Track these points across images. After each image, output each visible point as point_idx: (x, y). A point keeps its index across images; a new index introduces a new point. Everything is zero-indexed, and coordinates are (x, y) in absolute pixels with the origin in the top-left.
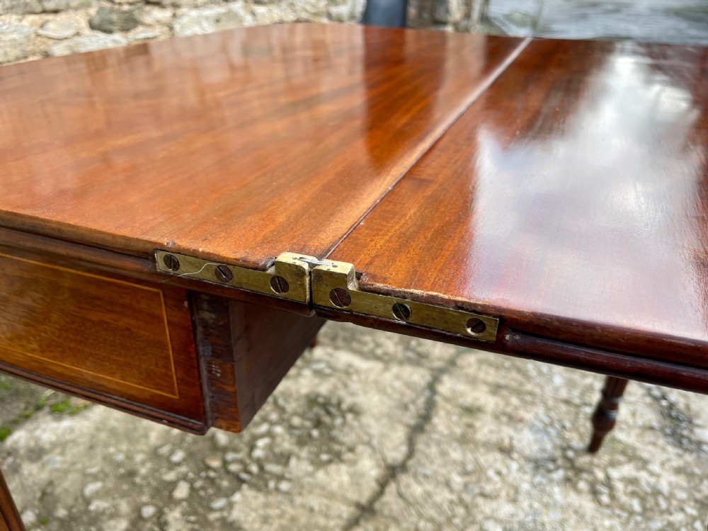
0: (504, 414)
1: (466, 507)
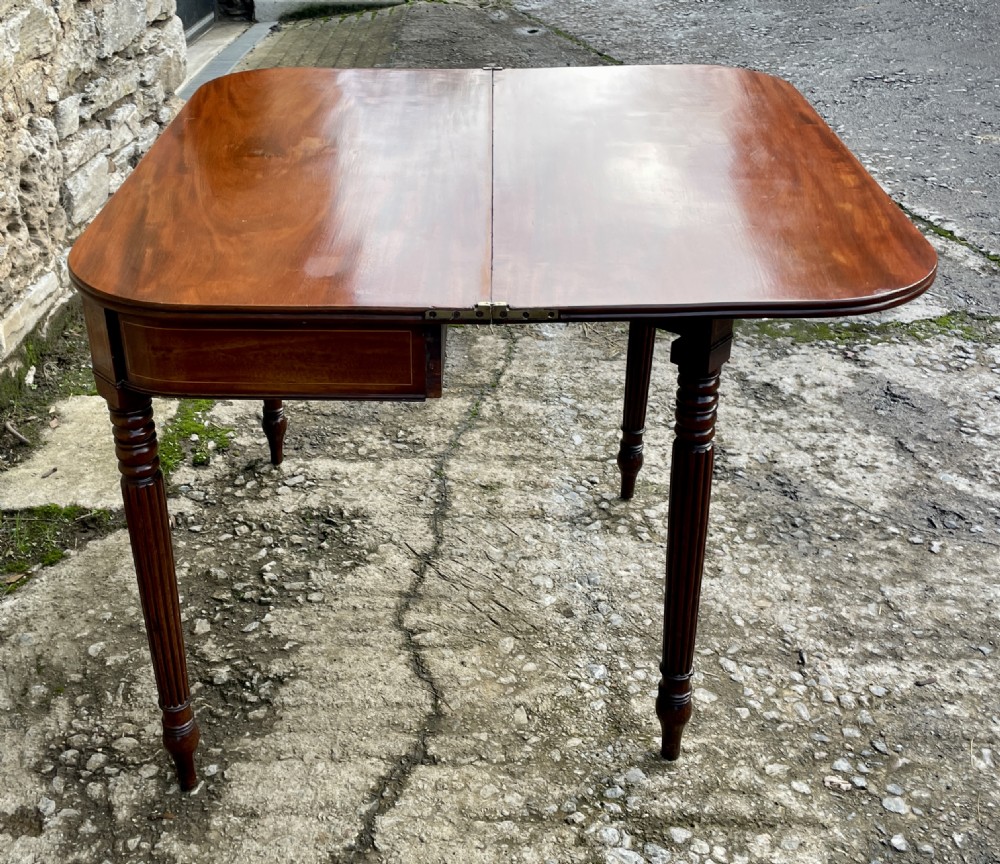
0: (528, 483)
1: (512, 571)
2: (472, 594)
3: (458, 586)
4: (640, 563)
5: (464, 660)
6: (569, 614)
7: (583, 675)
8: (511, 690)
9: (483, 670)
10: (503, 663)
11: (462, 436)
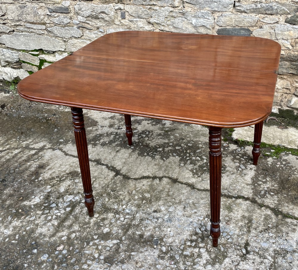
2: (171, 192)
3: (176, 190)
5: (145, 186)
6: (155, 211)
7: (129, 207)
8: (130, 192)
9: (139, 188)
10: (140, 192)
11: (268, 209)
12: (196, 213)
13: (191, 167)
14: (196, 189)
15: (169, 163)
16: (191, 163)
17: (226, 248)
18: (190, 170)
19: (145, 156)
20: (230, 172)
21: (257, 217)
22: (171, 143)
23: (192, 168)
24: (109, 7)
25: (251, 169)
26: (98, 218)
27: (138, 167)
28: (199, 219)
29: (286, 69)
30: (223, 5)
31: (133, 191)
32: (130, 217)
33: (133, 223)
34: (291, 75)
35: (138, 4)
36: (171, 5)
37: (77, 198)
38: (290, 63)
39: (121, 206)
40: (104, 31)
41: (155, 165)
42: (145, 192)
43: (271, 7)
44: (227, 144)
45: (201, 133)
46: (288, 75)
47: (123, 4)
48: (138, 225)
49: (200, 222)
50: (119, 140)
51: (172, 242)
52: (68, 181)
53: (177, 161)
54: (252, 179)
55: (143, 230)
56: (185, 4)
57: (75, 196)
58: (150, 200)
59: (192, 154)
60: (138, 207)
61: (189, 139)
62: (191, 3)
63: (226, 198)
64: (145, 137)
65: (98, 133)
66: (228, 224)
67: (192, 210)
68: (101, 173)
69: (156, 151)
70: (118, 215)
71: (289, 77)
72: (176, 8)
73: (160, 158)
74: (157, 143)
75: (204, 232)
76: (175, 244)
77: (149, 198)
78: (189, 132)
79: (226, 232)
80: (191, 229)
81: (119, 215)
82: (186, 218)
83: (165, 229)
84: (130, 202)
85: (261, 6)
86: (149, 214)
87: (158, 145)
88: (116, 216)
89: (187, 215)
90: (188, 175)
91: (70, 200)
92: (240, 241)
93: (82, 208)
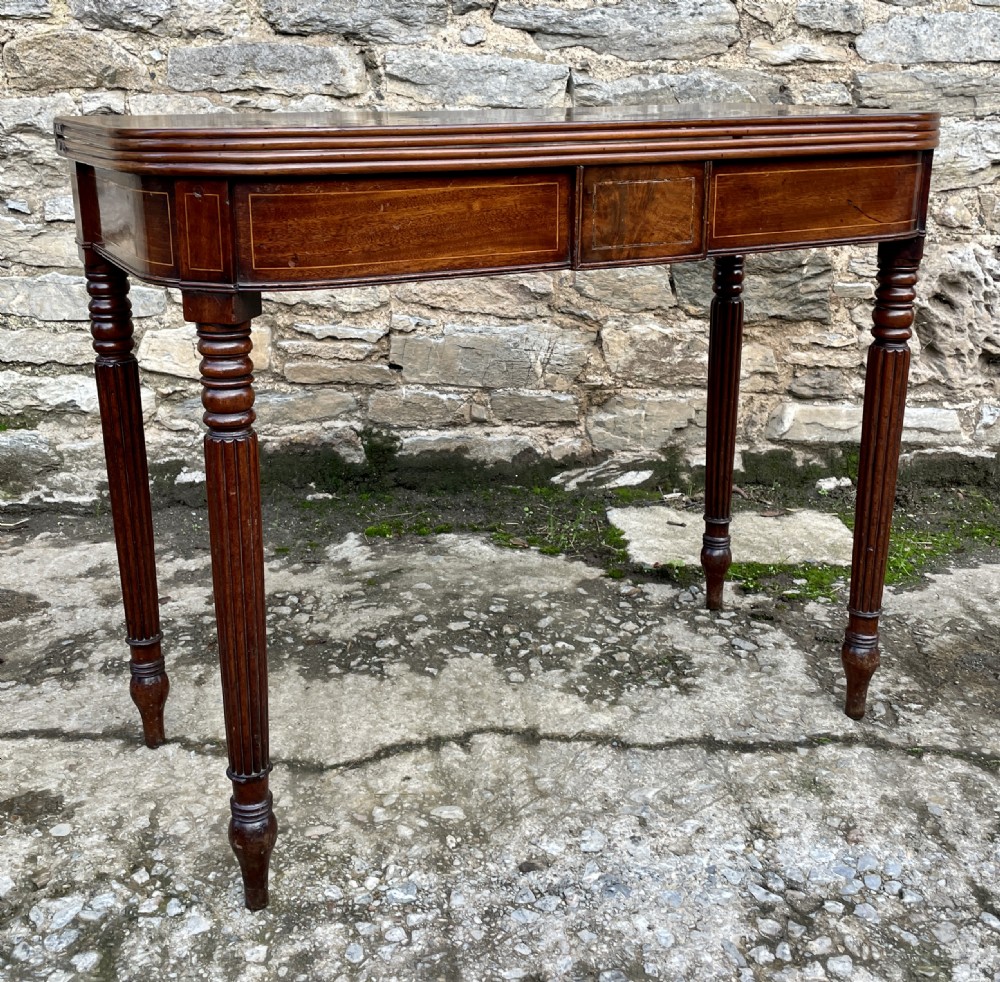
2: (546, 780)
3: (560, 769)
4: (675, 945)
5: (414, 780)
6: (526, 868)
7: (396, 880)
8: (364, 819)
9: (395, 795)
10: (411, 810)
11: (948, 757)
12: (700, 830)
13: (555, 677)
14: (634, 745)
15: (460, 680)
16: (547, 667)
17: (923, 930)
18: (560, 690)
19: (340, 676)
20: (715, 668)
21: (931, 792)
22: (417, 614)
23: (565, 681)
24: (55, 106)
25: (778, 646)
26: (274, 962)
27: (333, 720)
28: (732, 852)
29: (759, 302)
30: (530, 83)
31: (371, 811)
32: (430, 917)
33: (459, 937)
34: (775, 323)
35: (187, 89)
36: (330, 90)
37: (108, 900)
38: (768, 280)
39: (353, 883)
40: (31, 207)
41: (409, 699)
42: (433, 804)
43: (698, 83)
44: (628, 585)
45: (508, 567)
46: (766, 323)
47: (120, 93)
48: (487, 941)
49: (743, 863)
50: (178, 641)
51: (693, 971)
52: (16, 842)
53: (485, 669)
54: (807, 674)
55: (524, 957)
56: (383, 86)
57: (92, 895)
58: (476, 831)
59: (528, 635)
60: (440, 868)
61: (479, 592)
62: (407, 81)
63: (772, 753)
64: (293, 615)
65: (60, 634)
66: (857, 842)
67: (681, 823)
68: (173, 777)
69: (375, 651)
70: (367, 925)
71: (769, 330)
72: (350, 102)
73: (411, 670)
74: (357, 623)
75: (790, 892)
76: (708, 975)
77: (462, 823)
78: (458, 571)
79: (872, 872)
80: (727, 895)
81: (367, 920)
82: (674, 859)
83: (623, 925)
84: (391, 858)
85: (661, 82)
86: (506, 885)
87: (371, 630)
88: (355, 930)
89: (673, 848)
90: (566, 707)
91: (69, 917)
92: (949, 890)
93: (162, 938)
